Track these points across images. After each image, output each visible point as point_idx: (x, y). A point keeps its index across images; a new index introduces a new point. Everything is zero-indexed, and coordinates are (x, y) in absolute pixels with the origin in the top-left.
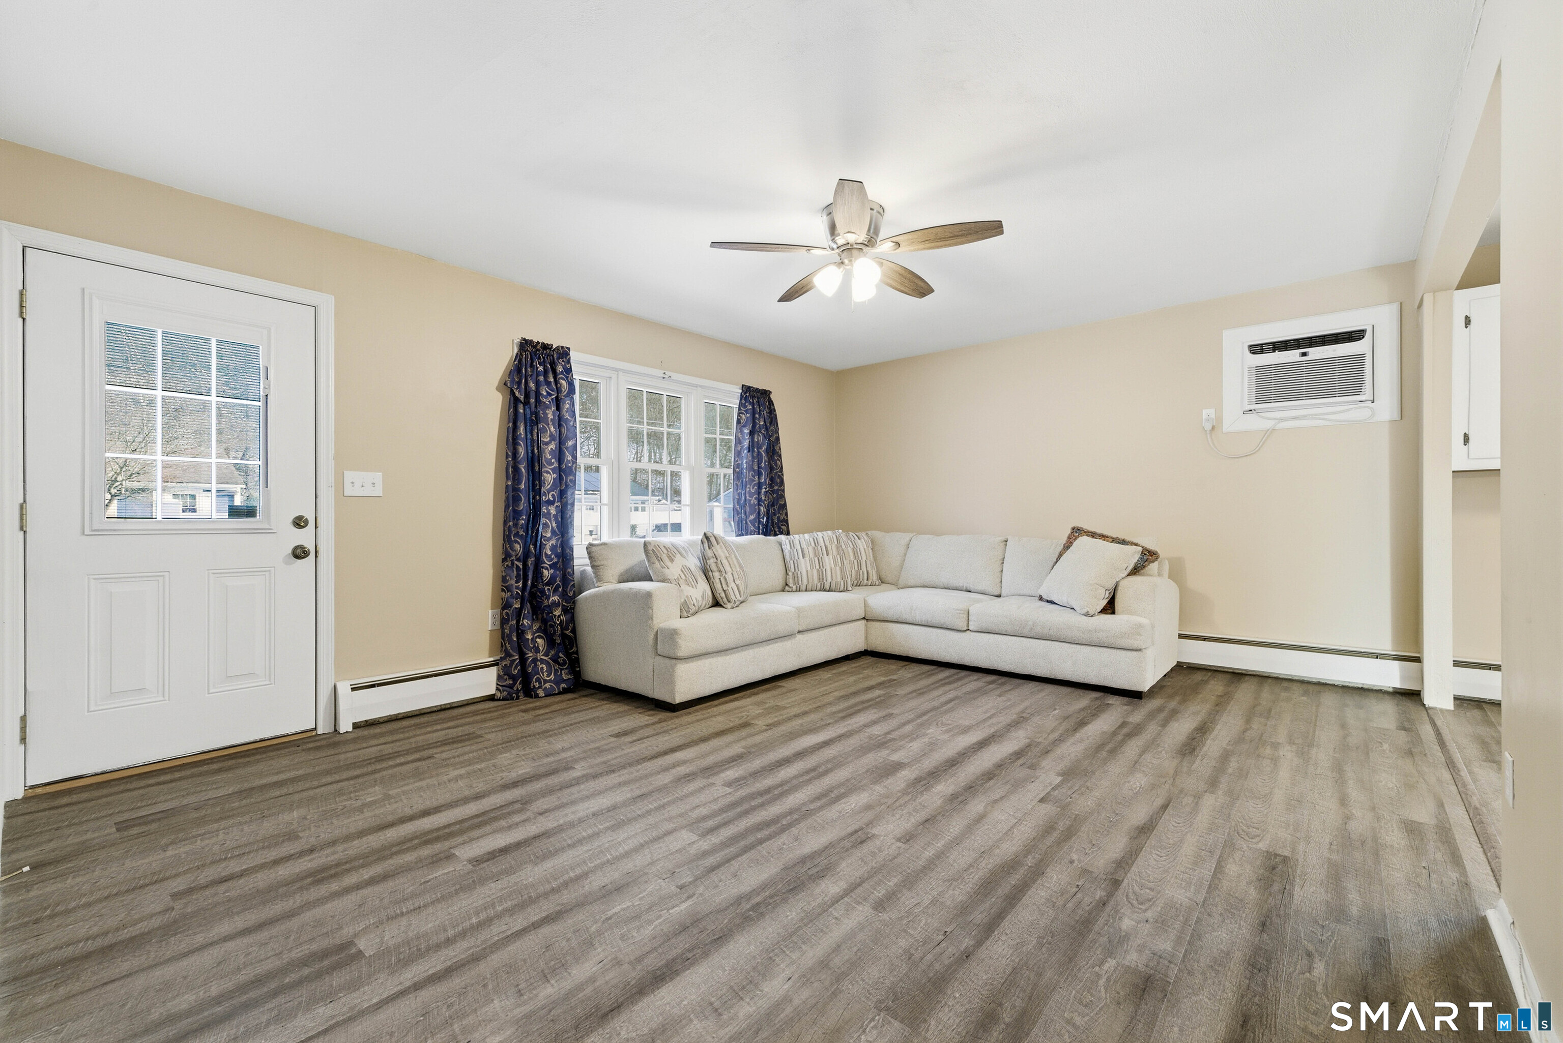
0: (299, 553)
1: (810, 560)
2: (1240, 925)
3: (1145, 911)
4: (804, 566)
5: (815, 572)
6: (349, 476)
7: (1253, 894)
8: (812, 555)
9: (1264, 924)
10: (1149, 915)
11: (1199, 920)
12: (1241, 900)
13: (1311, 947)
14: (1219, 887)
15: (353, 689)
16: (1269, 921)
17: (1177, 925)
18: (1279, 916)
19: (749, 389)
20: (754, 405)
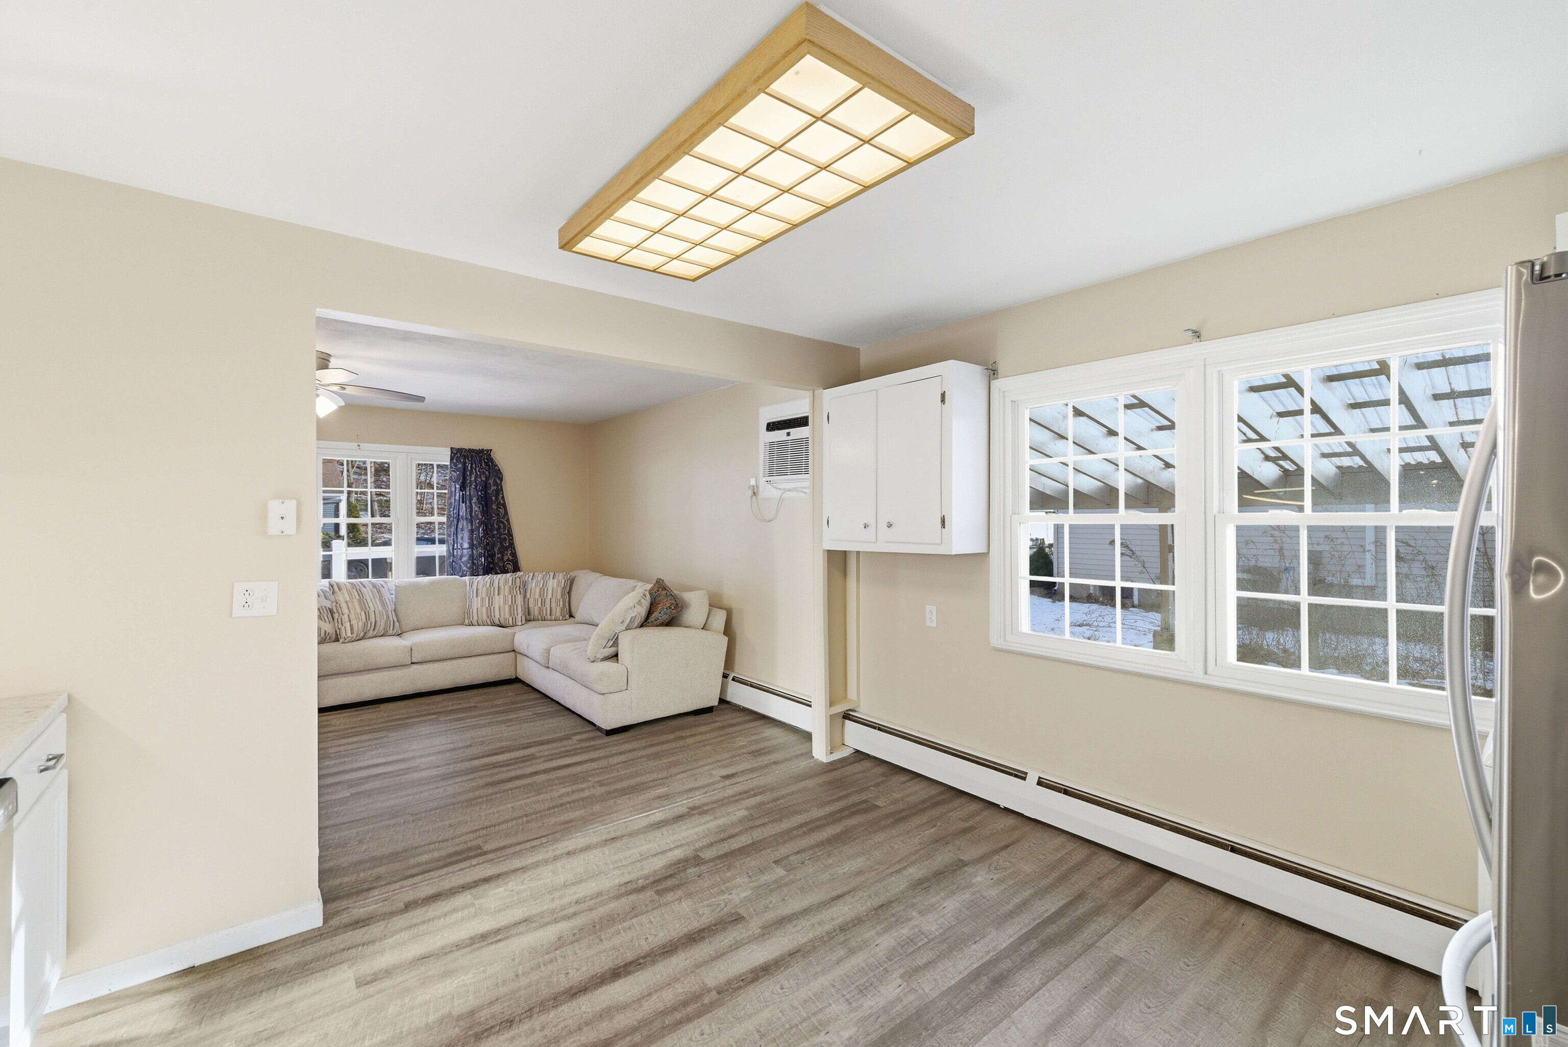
1: (482, 599)
4: (476, 603)
5: (484, 611)
19: (460, 450)
20: (464, 463)
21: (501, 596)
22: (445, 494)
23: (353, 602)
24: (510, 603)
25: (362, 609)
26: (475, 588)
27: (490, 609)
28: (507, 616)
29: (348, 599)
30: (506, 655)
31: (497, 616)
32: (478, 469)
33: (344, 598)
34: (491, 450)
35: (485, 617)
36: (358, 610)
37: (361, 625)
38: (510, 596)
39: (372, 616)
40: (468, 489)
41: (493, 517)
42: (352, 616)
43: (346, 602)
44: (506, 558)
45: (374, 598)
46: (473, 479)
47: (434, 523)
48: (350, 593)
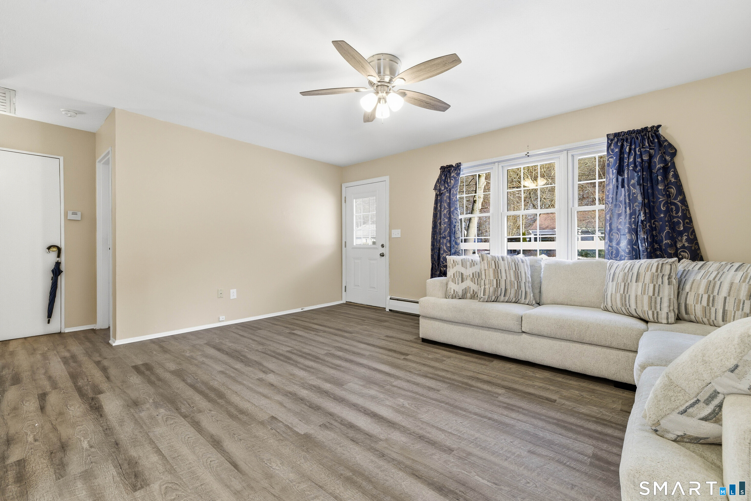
0: (382, 255)
1: (617, 284)
2: (126, 437)
3: (162, 417)
4: (611, 288)
5: (618, 296)
6: (393, 231)
7: (133, 453)
8: (620, 280)
9: (117, 444)
10: (160, 417)
11: (142, 427)
12: (135, 446)
13: (93, 450)
14: (149, 445)
15: (390, 299)
16: (116, 447)
17: (147, 421)
18: (114, 452)
19: (617, 135)
20: (622, 145)
21: (640, 284)
22: (604, 181)
23: (489, 270)
24: (651, 294)
25: (495, 278)
26: (612, 271)
27: (624, 298)
28: (646, 308)
29: (486, 268)
30: (622, 353)
31: (633, 306)
32: (637, 149)
33: (484, 266)
34: (659, 126)
35: (619, 305)
36: (492, 278)
37: (492, 289)
38: (651, 286)
39: (503, 283)
40: (626, 172)
41: (660, 198)
42: (487, 282)
43: (485, 270)
44: (679, 245)
45: (509, 269)
46: (631, 160)
47: (595, 211)
48: (489, 264)
